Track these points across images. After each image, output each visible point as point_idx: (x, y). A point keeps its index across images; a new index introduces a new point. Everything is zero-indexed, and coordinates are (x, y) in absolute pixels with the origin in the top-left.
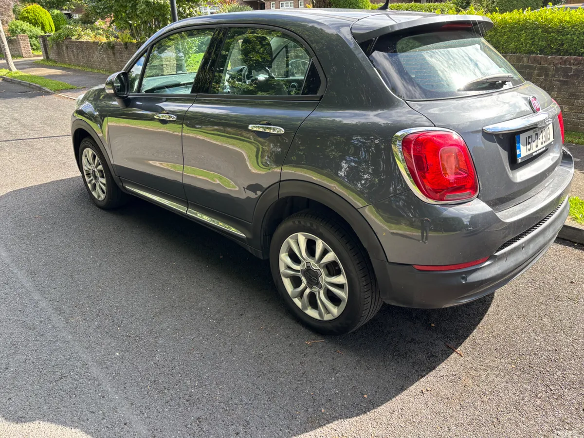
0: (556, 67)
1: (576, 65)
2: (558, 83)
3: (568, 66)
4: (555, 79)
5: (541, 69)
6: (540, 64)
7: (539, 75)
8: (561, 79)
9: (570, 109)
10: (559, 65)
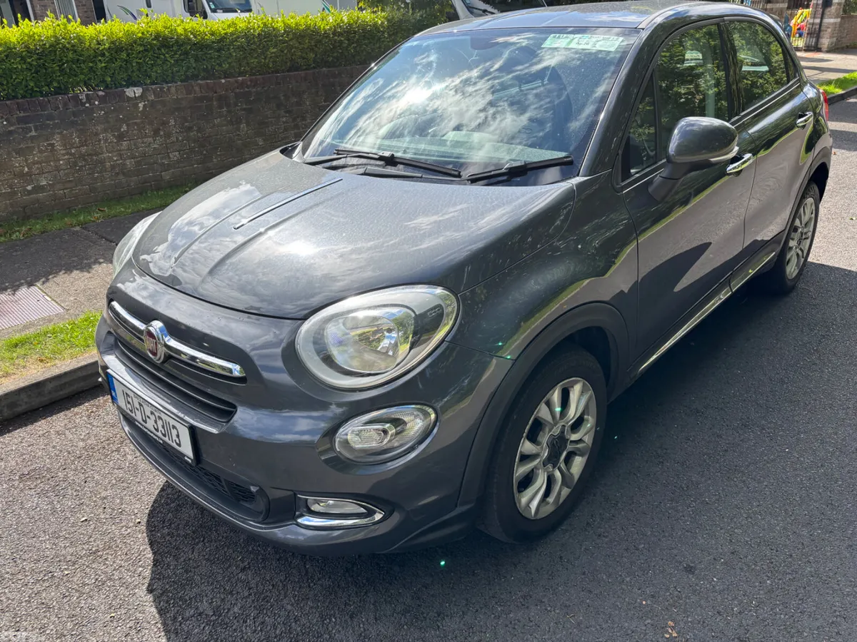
0: (235, 93)
1: (254, 86)
2: (243, 112)
3: (246, 90)
4: (239, 108)
5: (220, 98)
6: (216, 93)
7: (220, 107)
8: (244, 106)
9: (264, 140)
10: (238, 90)
